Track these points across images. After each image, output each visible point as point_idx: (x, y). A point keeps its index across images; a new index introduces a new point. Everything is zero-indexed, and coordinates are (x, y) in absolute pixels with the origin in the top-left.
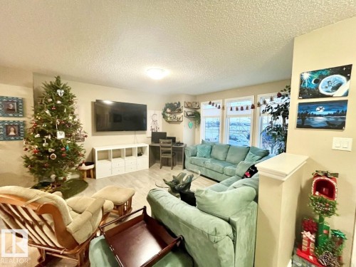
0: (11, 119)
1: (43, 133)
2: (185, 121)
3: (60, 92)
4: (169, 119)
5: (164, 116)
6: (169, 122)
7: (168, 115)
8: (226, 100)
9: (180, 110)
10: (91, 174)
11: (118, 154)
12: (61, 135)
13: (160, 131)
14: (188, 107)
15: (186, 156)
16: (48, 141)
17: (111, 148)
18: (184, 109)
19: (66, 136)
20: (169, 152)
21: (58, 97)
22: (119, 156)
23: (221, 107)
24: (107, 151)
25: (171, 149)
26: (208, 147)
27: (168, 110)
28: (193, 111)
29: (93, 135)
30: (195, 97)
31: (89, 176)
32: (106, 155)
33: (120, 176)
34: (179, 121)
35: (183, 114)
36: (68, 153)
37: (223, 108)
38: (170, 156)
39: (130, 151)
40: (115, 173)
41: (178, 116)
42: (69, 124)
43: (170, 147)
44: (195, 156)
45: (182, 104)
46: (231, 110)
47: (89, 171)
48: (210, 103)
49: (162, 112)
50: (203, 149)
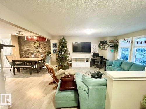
0: (55, 48)
1: (59, 52)
2: (109, 49)
3: (63, 41)
4: (101, 48)
5: (99, 47)
6: (102, 49)
7: (101, 46)
8: (134, 38)
9: (107, 44)
10: (71, 65)
11: (79, 60)
12: (63, 53)
13: (97, 53)
14: (111, 42)
15: (106, 65)
16: (60, 54)
17: (77, 58)
18: (109, 43)
19: (64, 53)
20: (98, 62)
21: (63, 42)
22: (80, 61)
23: (131, 42)
24: (76, 59)
25: (99, 61)
26: (119, 62)
27: (101, 44)
28: (114, 44)
29: (72, 53)
30: (116, 37)
31: (70, 66)
32: (76, 60)
33: (79, 68)
34: (105, 49)
35: (108, 46)
36: (64, 58)
37: (132, 42)
38: (99, 64)
39: (84, 60)
40: (78, 66)
41: (106, 47)
42: (65, 50)
43: (99, 60)
44: (111, 66)
45: (108, 41)
46: (137, 43)
47: (70, 64)
48: (124, 40)
49: (98, 45)
50: (116, 63)
